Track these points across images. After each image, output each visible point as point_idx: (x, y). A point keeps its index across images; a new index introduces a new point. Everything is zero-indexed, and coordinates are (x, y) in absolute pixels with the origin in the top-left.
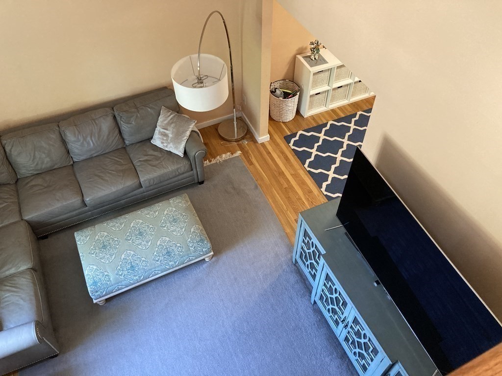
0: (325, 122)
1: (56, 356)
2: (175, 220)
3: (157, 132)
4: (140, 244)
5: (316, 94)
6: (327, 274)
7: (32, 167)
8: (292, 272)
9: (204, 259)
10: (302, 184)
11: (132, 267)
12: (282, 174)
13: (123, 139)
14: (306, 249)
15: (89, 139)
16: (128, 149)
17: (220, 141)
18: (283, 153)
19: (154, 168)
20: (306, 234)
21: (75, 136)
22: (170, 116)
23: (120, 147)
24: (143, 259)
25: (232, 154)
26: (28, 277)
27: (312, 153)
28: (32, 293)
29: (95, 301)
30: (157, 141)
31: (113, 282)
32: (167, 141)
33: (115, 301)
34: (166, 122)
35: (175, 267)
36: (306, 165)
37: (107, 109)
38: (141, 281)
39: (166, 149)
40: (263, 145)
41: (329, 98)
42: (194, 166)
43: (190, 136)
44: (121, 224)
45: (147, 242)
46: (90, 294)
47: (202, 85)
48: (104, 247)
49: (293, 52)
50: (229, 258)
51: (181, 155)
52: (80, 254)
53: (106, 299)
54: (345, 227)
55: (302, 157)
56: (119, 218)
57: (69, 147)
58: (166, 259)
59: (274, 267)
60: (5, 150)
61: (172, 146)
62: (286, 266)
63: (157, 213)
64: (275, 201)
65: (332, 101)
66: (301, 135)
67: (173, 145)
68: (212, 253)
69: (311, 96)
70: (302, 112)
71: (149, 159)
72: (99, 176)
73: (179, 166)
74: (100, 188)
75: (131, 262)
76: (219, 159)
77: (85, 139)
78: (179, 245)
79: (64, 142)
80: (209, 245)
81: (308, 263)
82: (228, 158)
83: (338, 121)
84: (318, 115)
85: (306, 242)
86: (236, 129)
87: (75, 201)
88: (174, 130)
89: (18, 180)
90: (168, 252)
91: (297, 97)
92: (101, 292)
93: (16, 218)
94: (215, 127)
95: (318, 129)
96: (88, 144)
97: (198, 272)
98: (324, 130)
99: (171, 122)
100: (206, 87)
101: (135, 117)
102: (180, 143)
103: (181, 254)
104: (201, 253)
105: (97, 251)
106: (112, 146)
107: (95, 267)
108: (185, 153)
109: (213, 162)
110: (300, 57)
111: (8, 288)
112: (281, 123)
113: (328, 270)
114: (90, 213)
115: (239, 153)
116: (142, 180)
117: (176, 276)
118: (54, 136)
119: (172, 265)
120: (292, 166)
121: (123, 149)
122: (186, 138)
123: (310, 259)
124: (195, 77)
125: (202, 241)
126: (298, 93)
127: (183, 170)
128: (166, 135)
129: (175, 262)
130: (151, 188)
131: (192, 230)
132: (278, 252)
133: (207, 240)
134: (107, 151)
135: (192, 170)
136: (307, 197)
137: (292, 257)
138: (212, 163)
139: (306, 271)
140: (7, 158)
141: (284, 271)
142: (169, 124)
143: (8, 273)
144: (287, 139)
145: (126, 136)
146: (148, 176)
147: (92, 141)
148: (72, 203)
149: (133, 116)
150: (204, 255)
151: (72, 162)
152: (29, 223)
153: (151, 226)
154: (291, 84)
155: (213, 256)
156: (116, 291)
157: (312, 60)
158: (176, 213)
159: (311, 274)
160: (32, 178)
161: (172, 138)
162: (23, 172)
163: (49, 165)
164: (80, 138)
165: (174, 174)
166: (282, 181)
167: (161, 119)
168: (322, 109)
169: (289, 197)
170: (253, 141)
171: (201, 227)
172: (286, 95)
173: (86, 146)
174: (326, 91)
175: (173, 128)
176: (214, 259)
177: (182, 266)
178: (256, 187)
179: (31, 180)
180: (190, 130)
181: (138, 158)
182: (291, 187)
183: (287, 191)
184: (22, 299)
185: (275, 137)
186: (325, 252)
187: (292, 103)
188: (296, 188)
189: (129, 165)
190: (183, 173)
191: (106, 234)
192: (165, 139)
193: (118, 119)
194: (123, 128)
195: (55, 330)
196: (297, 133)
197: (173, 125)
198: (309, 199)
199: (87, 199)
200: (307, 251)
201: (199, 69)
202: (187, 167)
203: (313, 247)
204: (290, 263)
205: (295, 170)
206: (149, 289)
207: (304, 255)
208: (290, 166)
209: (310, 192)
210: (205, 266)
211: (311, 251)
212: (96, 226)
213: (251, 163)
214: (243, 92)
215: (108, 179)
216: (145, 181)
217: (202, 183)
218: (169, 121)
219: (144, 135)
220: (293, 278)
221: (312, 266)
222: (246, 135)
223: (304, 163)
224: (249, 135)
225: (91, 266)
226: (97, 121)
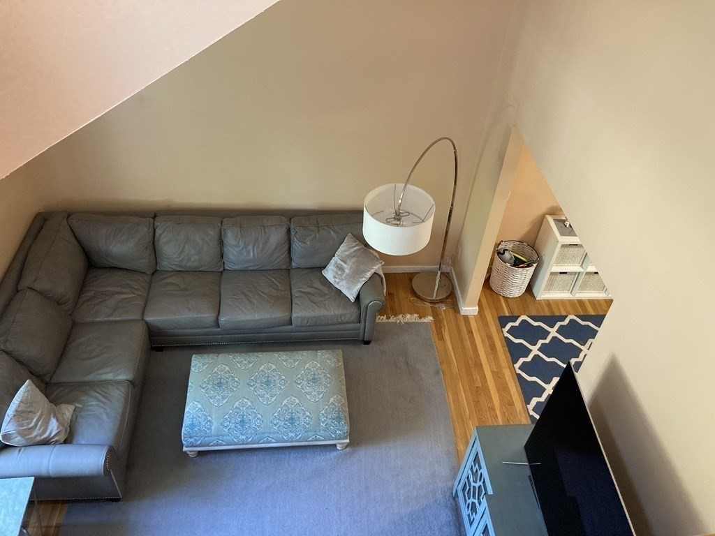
0: (564, 314)
1: (117, 500)
2: (314, 380)
3: (333, 261)
4: (262, 396)
5: (561, 273)
6: (487, 526)
7: (176, 261)
8: (447, 507)
9: (335, 445)
10: (503, 388)
11: (243, 421)
12: (479, 366)
13: (291, 259)
14: (471, 480)
15: (250, 247)
16: (292, 272)
17: (410, 295)
18: (490, 338)
19: (313, 305)
20: (476, 459)
21: (236, 240)
22: (355, 247)
23: (283, 267)
24: (259, 416)
25: (420, 318)
26: (123, 390)
27: (531, 350)
28: (120, 411)
29: (185, 449)
30: (329, 274)
31: (213, 433)
32: (341, 276)
33: (208, 458)
34: (347, 253)
35: (295, 441)
36: (517, 366)
37: (284, 218)
38: (246, 444)
39: (337, 286)
40: (466, 318)
41: (579, 283)
42: (363, 319)
43: (370, 278)
44: (249, 363)
45: (272, 397)
46: (183, 438)
47: (399, 223)
48: (220, 385)
49: (543, 209)
50: (368, 455)
51: (352, 299)
52: (190, 384)
53: (199, 452)
54: (531, 467)
55: (516, 352)
56: (250, 354)
57: (225, 249)
58: (286, 426)
59: (425, 491)
60: (154, 234)
61: (345, 284)
62: (441, 496)
63: (297, 363)
64: (457, 400)
65: (582, 288)
66: (524, 321)
67: (347, 283)
68: (348, 441)
69: (552, 274)
70: (535, 291)
71: (312, 292)
72: (246, 295)
73: (344, 312)
74: (242, 311)
75: (243, 416)
76: (400, 319)
77: (246, 246)
78: (308, 414)
79: (221, 243)
80: (346, 428)
81: (470, 501)
82: (413, 321)
83: (584, 318)
84: (556, 302)
85: (475, 470)
86: (436, 287)
87: (207, 316)
88: (354, 266)
89: (156, 271)
90: (292, 419)
91: (531, 270)
92: (196, 440)
93: (136, 316)
94: (410, 276)
95: (552, 321)
96: (248, 252)
97: (321, 460)
98: (559, 324)
99: (352, 255)
100: (402, 226)
101: (312, 236)
102: (355, 284)
103: (307, 426)
104: (333, 436)
105: (210, 387)
106: (276, 262)
107: (199, 406)
108: (358, 298)
109: (392, 320)
110: (550, 220)
111: (97, 394)
112: (501, 297)
113: (487, 519)
114: (220, 336)
115: (430, 319)
116: (294, 315)
117: (293, 455)
118: (212, 233)
119: (291, 437)
120: (496, 358)
121: (286, 271)
122: (364, 280)
123: (473, 496)
124: (393, 211)
125: (339, 419)
126: (535, 265)
127: (347, 318)
128: (341, 269)
129: (297, 435)
130: (303, 329)
131: (332, 400)
132: (437, 473)
133: (346, 420)
134: (268, 268)
135: (359, 322)
136: (505, 411)
137: (453, 486)
138: (390, 321)
139: (465, 512)
140: (153, 244)
141: (436, 501)
142: (350, 256)
143: (104, 377)
144: (503, 321)
145: (294, 257)
146: (303, 313)
147: (253, 251)
148: (203, 317)
149: (310, 235)
150: (336, 439)
151: (222, 269)
152: (148, 325)
153: (283, 377)
154: (528, 250)
155: (348, 445)
156: (214, 445)
157: (566, 226)
158: (320, 371)
159: (470, 519)
160: (173, 273)
161: (348, 275)
162: (165, 264)
163: (195, 264)
164: (240, 243)
165: (335, 320)
166: (476, 376)
167: (342, 248)
168: (565, 295)
169: (479, 401)
170: (454, 308)
171: (344, 401)
172: (517, 263)
173: (245, 254)
174: (576, 273)
175: (354, 263)
176: (348, 449)
177: (303, 444)
178: (437, 373)
179: (169, 277)
180: (373, 271)
181: (299, 286)
182: (485, 388)
183: (479, 392)
184: (107, 414)
185: (486, 313)
186: (492, 493)
187: (524, 275)
188: (491, 391)
189: (286, 293)
190: (347, 323)
191: (227, 368)
192: (340, 273)
193: (293, 233)
194: (294, 246)
195: (129, 466)
196: (519, 317)
197: (353, 260)
198: (506, 414)
199: (222, 319)
200: (473, 484)
201: (400, 201)
202: (354, 316)
203: (480, 480)
204: (448, 494)
205: (498, 366)
206: (255, 458)
207: (468, 488)
208: (494, 359)
209: (511, 404)
210: (334, 454)
211: (477, 485)
212: (220, 355)
213: (441, 338)
214: (459, 243)
215: (255, 302)
216: (298, 317)
217: (367, 343)
218: (351, 253)
219: (316, 262)
220: (445, 516)
221: (473, 508)
222: (447, 298)
223: (515, 362)
224: (452, 299)
225: (196, 403)
226: (266, 230)
